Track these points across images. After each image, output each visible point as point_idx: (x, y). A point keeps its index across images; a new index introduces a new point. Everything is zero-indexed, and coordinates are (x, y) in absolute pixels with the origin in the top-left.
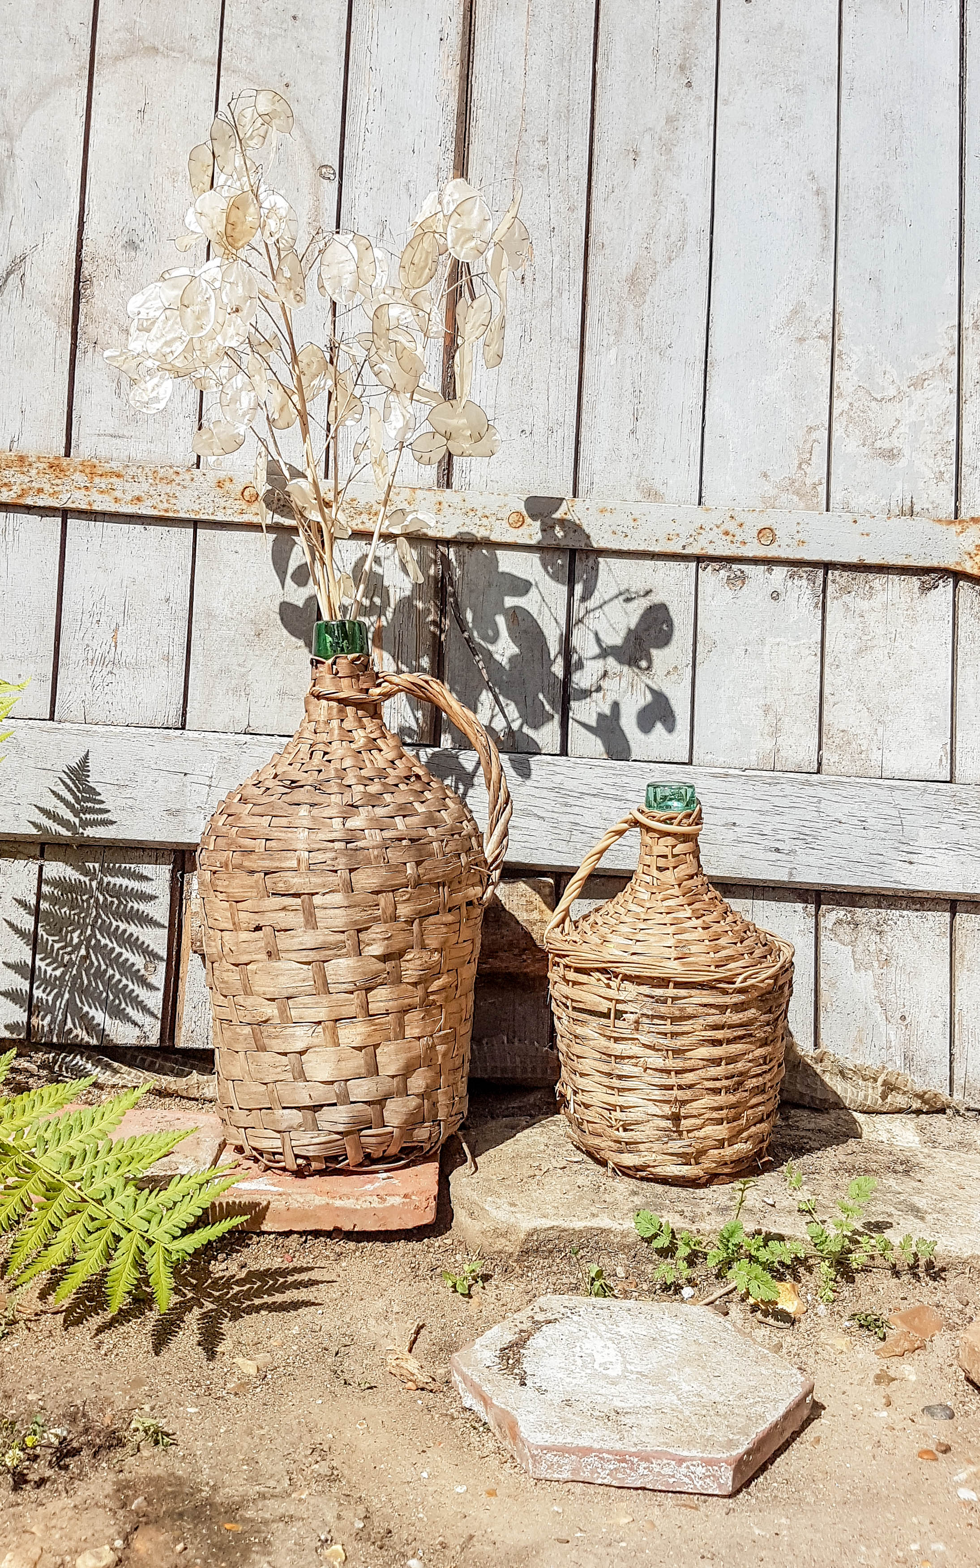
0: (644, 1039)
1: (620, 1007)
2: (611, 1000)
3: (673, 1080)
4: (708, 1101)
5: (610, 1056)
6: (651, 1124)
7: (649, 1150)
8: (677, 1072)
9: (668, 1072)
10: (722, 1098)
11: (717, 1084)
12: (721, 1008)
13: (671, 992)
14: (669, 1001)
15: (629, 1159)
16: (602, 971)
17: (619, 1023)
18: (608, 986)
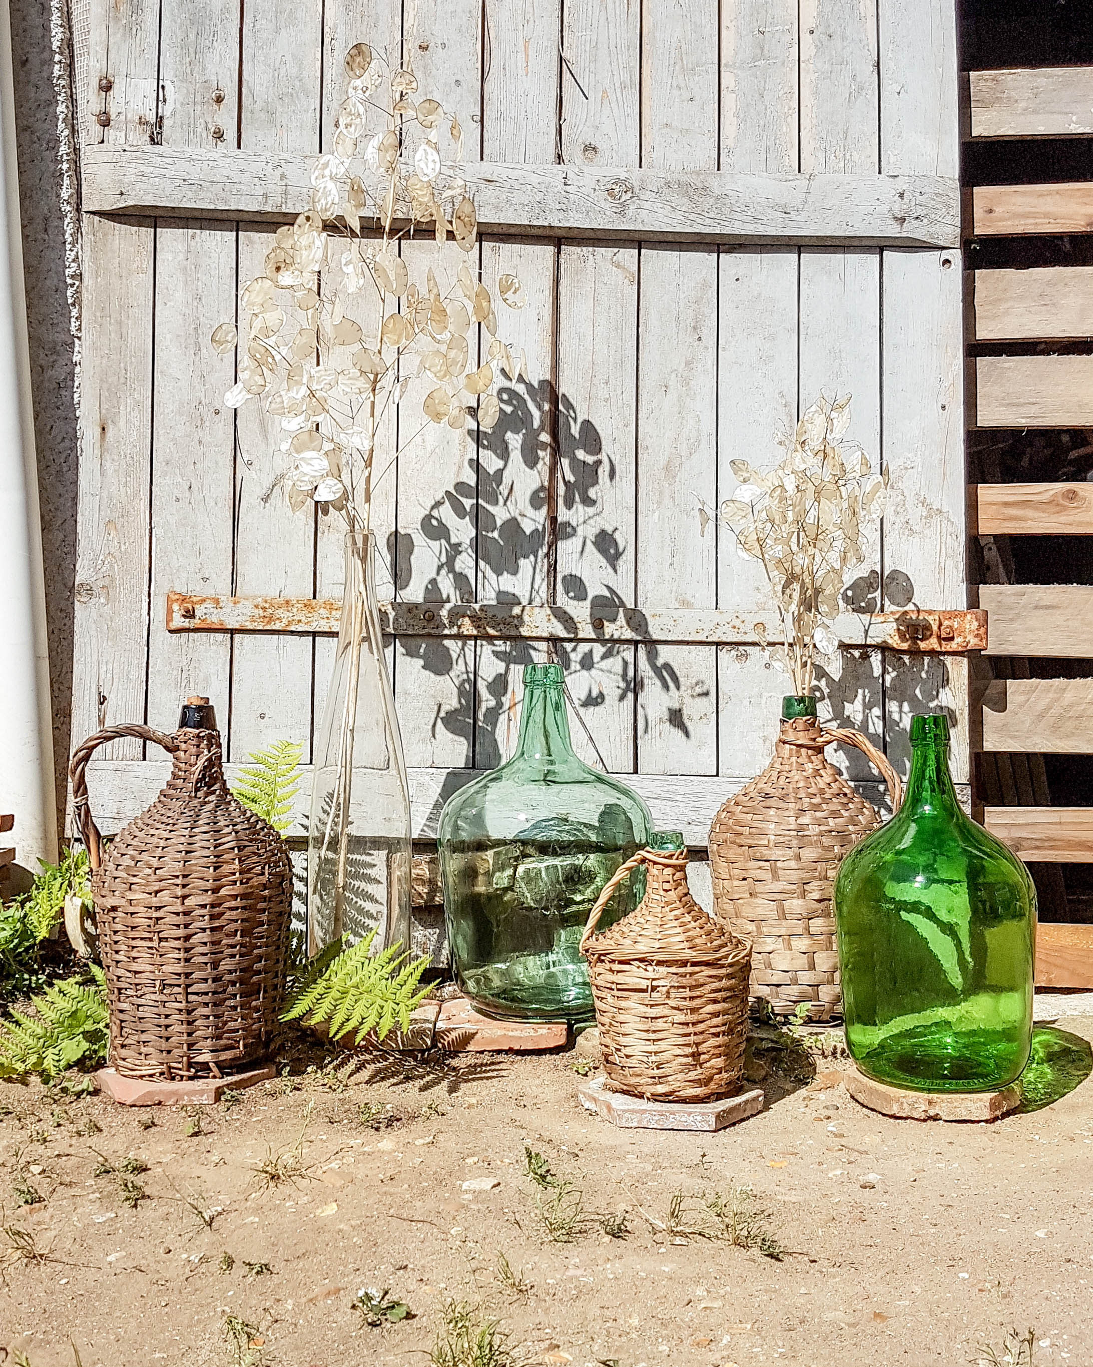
0: (672, 1003)
1: (655, 983)
2: (648, 979)
3: (691, 1029)
4: (713, 1042)
5: (647, 1018)
6: (676, 1062)
7: (676, 1080)
8: (694, 1024)
9: (687, 1024)
10: (721, 1040)
11: (718, 1030)
12: (719, 978)
13: (689, 969)
14: (688, 976)
15: (661, 1089)
16: (642, 960)
17: (654, 994)
18: (646, 970)
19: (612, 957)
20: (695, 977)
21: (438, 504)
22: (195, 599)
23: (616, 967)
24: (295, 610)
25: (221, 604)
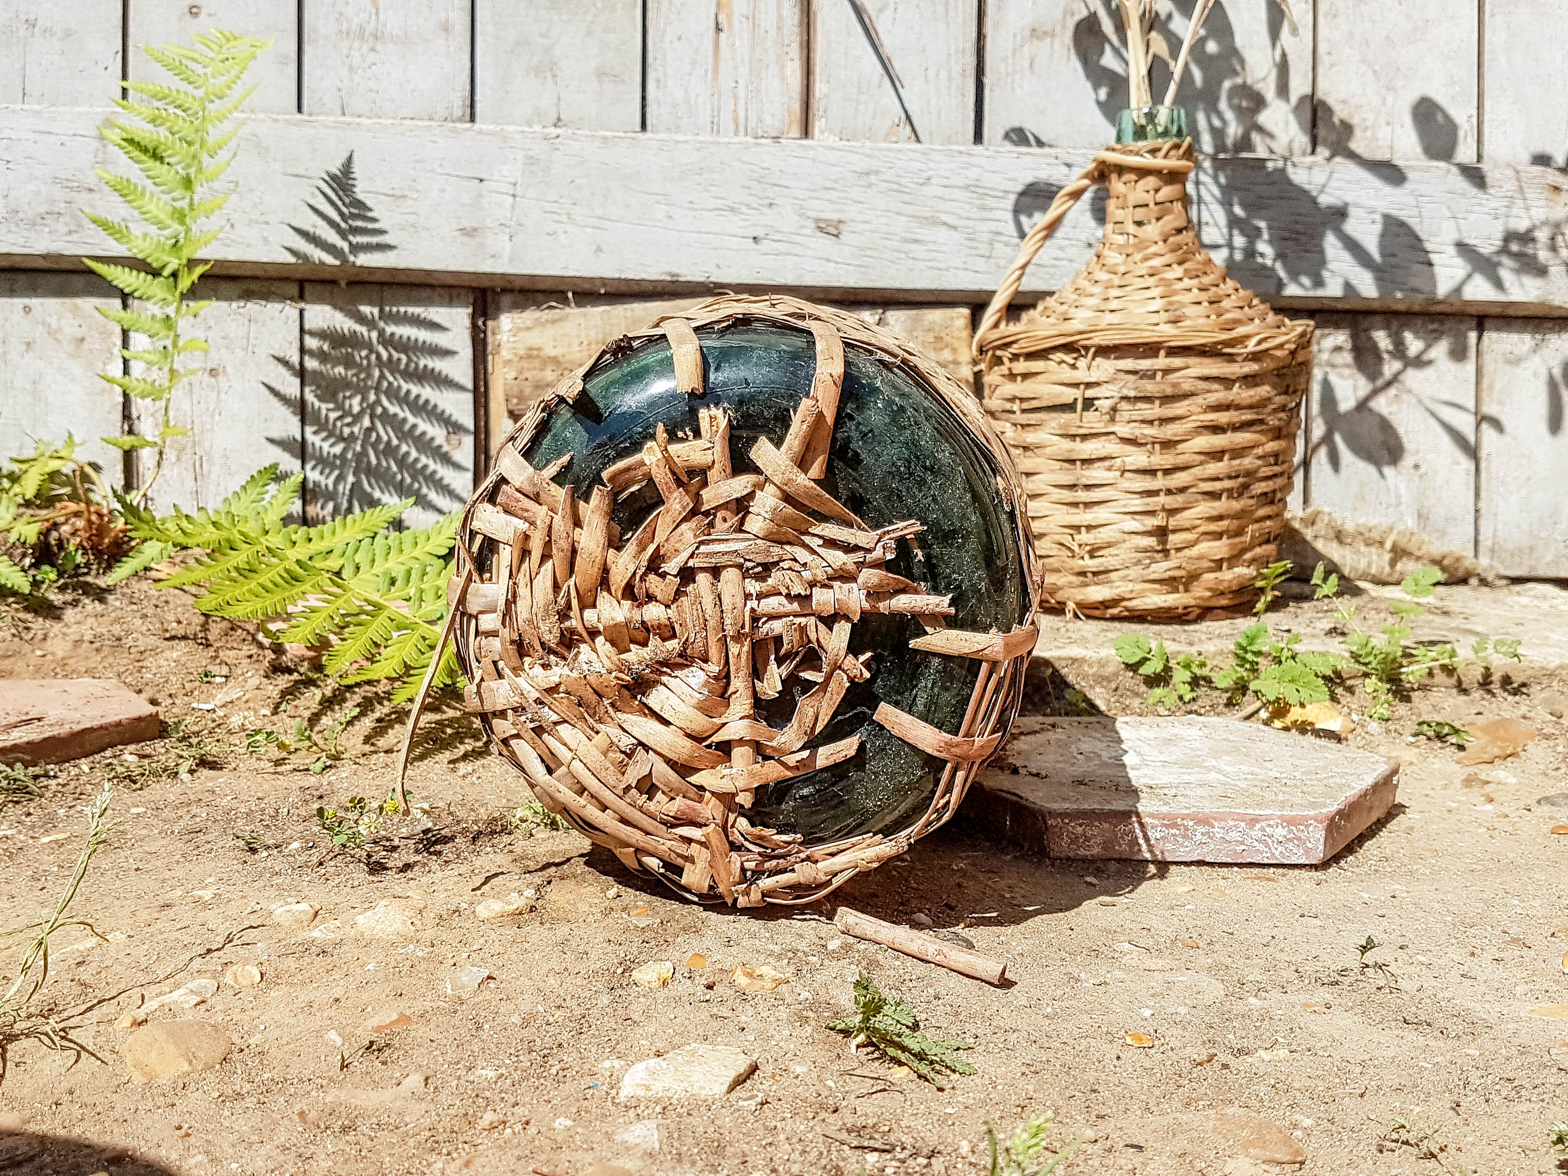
0: (1123, 430)
1: (1090, 393)
2: (1076, 385)
3: (1159, 482)
4: (1207, 507)
5: (1073, 461)
6: (1128, 545)
7: (1124, 579)
8: (1167, 472)
9: (1152, 472)
10: (1223, 505)
11: (1218, 486)
12: (1227, 382)
13: (1162, 361)
14: (1159, 374)
15: (1096, 593)
16: (1068, 348)
17: (1090, 415)
18: (1073, 367)
19: (1014, 349)
20: (1172, 377)
23: (1021, 366)
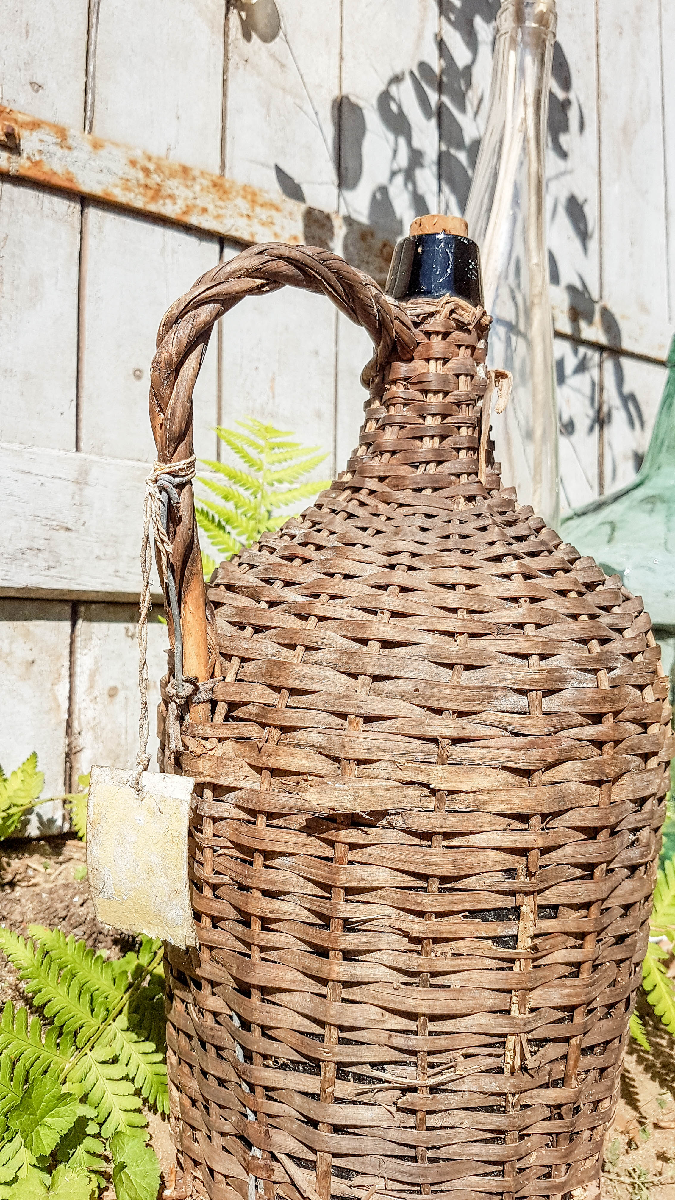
21: (397, 79)
22: (21, 118)
24: (197, 188)
25: (70, 142)
